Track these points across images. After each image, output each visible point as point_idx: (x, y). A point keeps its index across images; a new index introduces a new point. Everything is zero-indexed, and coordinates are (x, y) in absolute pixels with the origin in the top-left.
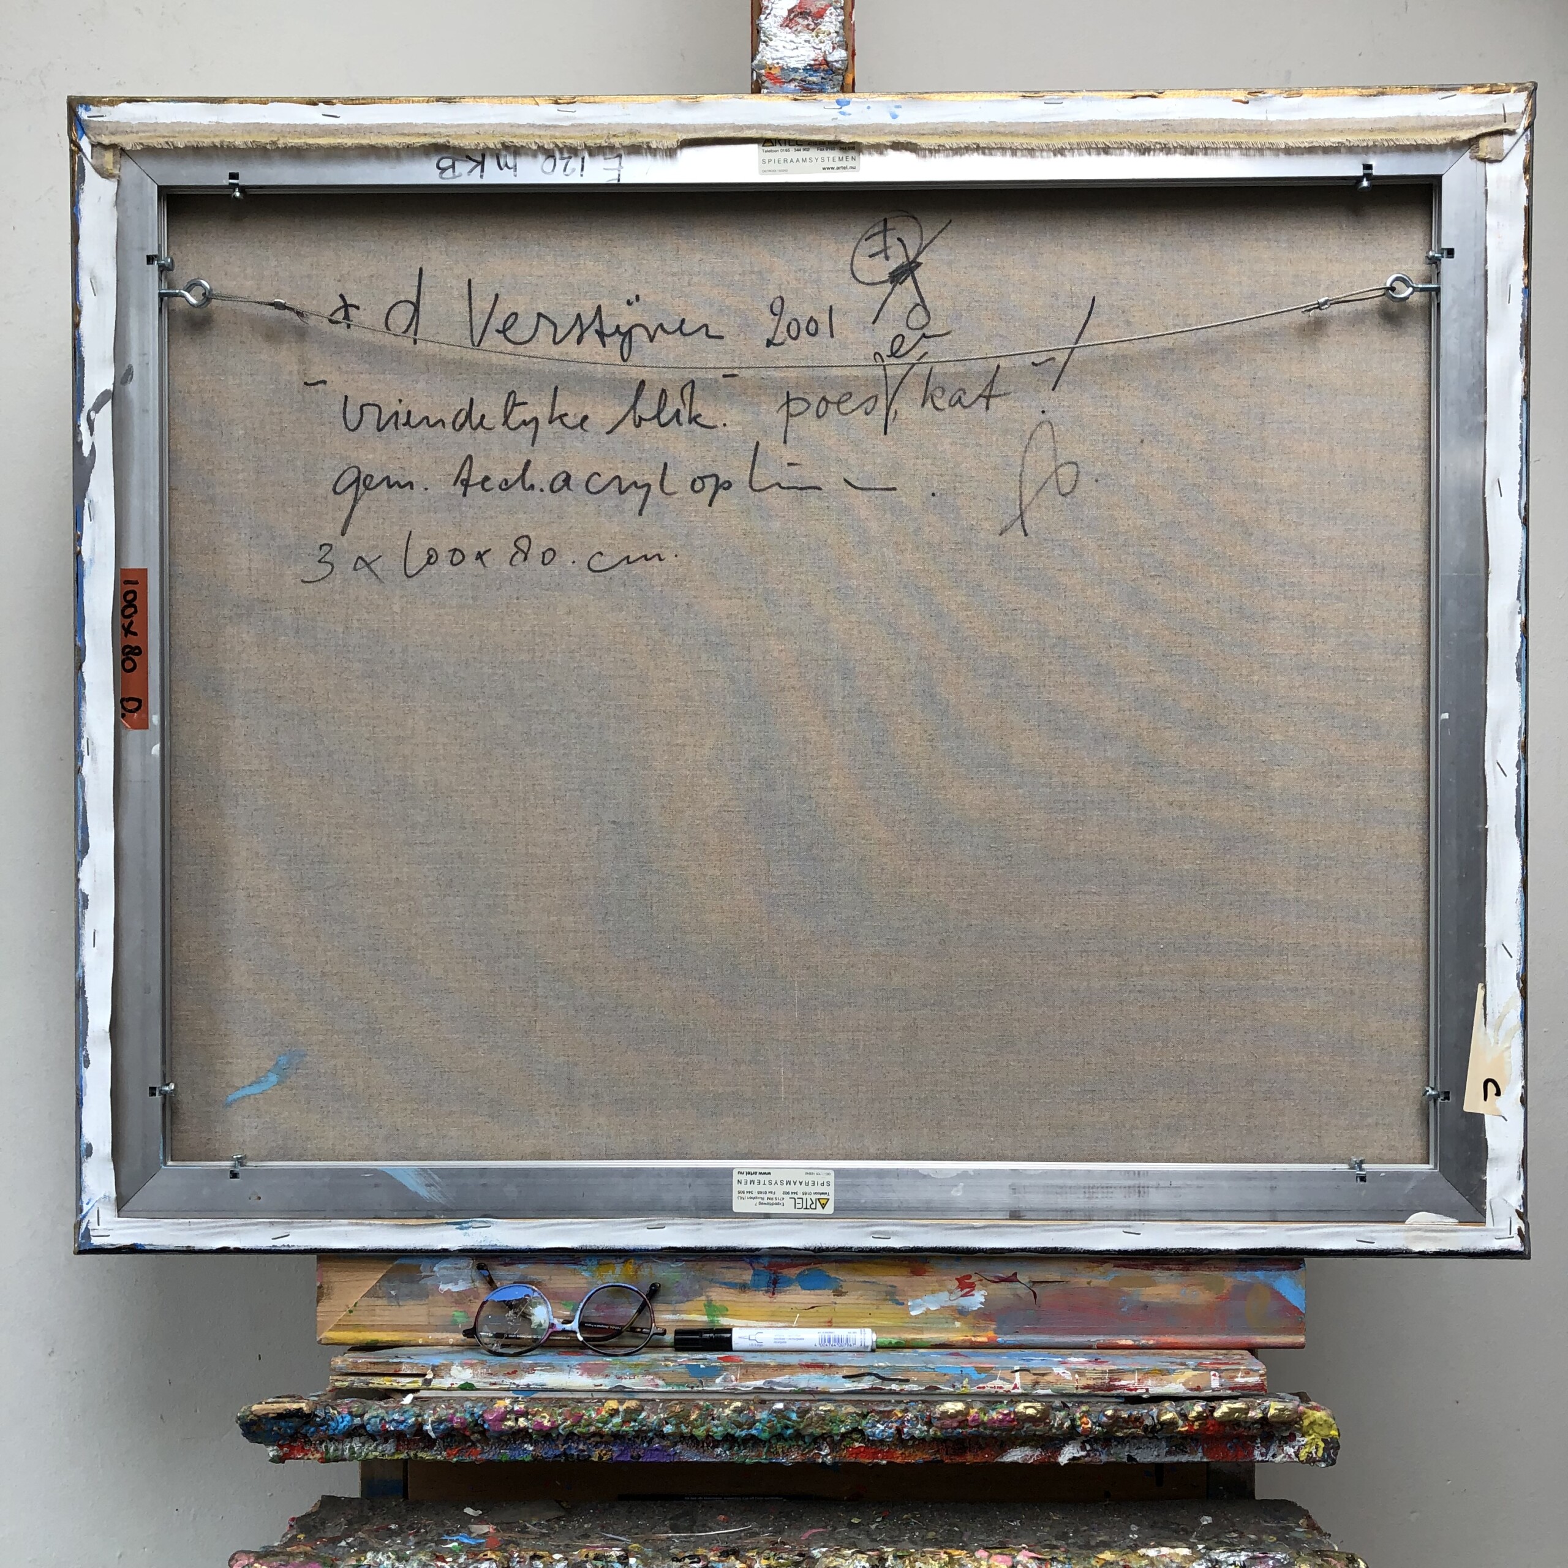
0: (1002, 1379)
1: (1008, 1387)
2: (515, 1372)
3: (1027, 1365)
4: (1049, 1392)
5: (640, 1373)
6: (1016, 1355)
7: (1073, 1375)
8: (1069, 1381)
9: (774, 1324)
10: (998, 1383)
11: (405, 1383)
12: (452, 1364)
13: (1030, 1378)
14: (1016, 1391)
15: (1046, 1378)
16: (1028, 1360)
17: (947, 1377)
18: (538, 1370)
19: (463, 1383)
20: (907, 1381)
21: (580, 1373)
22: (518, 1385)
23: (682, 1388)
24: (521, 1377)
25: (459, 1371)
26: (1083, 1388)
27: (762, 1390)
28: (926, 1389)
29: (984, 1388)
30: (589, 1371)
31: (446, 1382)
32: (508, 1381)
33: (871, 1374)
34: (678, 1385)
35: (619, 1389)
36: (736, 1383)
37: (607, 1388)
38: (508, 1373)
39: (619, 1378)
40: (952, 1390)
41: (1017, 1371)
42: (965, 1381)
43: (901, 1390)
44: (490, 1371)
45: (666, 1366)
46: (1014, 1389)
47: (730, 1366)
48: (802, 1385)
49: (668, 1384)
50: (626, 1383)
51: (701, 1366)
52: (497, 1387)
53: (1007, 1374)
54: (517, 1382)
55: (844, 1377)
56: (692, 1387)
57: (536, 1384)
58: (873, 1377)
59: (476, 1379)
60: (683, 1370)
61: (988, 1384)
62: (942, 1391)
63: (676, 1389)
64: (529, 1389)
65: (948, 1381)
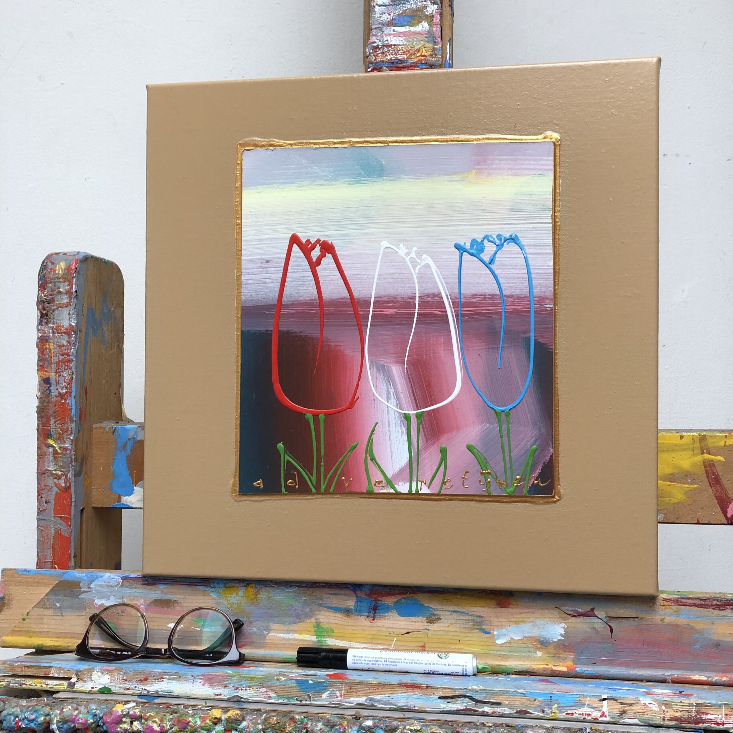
0: (589, 706)
1: (596, 714)
2: (146, 679)
3: (614, 694)
4: (636, 721)
5: (255, 686)
6: (602, 684)
7: (660, 706)
8: (655, 712)
9: (374, 646)
10: (586, 710)
11: (52, 684)
12: (93, 670)
13: (617, 707)
14: (603, 719)
15: (634, 708)
16: (615, 690)
17: (537, 702)
18: (167, 679)
19: (102, 687)
20: (499, 704)
21: (202, 683)
22: (149, 692)
23: (291, 701)
24: (152, 683)
25: (99, 677)
26: (670, 720)
27: (361, 706)
28: (517, 712)
29: (572, 714)
30: (210, 681)
31: (87, 686)
32: (140, 688)
33: (465, 696)
34: (289, 699)
35: (235, 699)
36: (339, 698)
37: (226, 698)
38: (141, 680)
39: (237, 689)
40: (541, 714)
41: (604, 699)
42: (555, 707)
43: (494, 712)
44: (125, 678)
45: (278, 680)
46: (601, 717)
47: (335, 682)
48: (401, 703)
49: (279, 697)
50: (243, 694)
51: (310, 682)
52: (130, 692)
53: (596, 703)
54: (148, 688)
55: (440, 698)
56: (301, 701)
57: (164, 691)
58: (467, 699)
59: (112, 684)
60: (293, 685)
61: (576, 711)
62: (532, 715)
63: (286, 701)
64: (157, 695)
65: (538, 705)
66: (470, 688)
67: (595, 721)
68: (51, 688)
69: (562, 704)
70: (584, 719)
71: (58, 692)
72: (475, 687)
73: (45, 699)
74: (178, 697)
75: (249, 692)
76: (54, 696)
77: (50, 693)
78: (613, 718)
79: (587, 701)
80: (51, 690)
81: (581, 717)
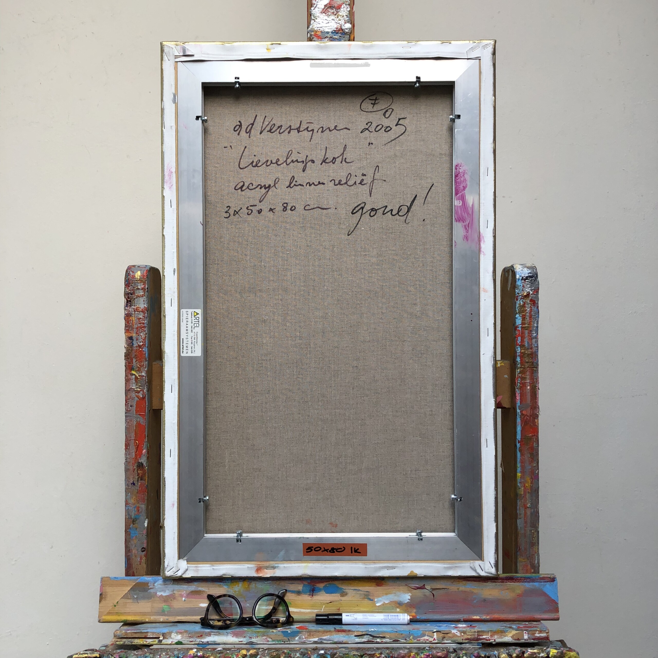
0: (427, 636)
1: (431, 639)
2: (201, 636)
3: (440, 629)
4: (450, 641)
5: (260, 636)
6: (435, 624)
7: (461, 634)
8: (459, 636)
10: (426, 638)
11: (149, 641)
12: (172, 632)
13: (441, 635)
14: (435, 641)
15: (448, 635)
16: (440, 627)
17: (403, 635)
18: (212, 635)
19: (177, 641)
20: (384, 637)
21: (232, 636)
22: (203, 642)
23: (280, 642)
24: (205, 638)
25: (175, 636)
26: (465, 640)
27: (315, 643)
28: (393, 641)
29: (420, 640)
30: (236, 635)
31: (169, 641)
32: (198, 640)
33: (367, 634)
34: (278, 641)
35: (250, 643)
36: (304, 639)
37: (245, 643)
38: (199, 636)
39: (251, 638)
40: (405, 641)
41: (435, 632)
42: (411, 637)
43: (382, 642)
44: (190, 636)
45: (272, 632)
46: (434, 640)
47: (303, 631)
48: (336, 640)
49: (273, 641)
50: (254, 640)
51: (289, 632)
52: (193, 643)
53: (431, 634)
54: (202, 640)
55: (355, 636)
56: (285, 642)
57: (212, 641)
58: (369, 636)
59: (183, 639)
60: (280, 634)
61: (422, 639)
62: (400, 642)
63: (277, 643)
64: (208, 644)
65: (403, 637)
66: (370, 630)
67: (431, 643)
68: (148, 643)
69: (415, 635)
70: (426, 642)
71: (152, 645)
72: (372, 630)
73: (146, 650)
74: (219, 644)
75: (257, 639)
76: (151, 648)
77: (148, 646)
78: (439, 641)
79: (427, 633)
80: (149, 644)
81: (424, 641)
